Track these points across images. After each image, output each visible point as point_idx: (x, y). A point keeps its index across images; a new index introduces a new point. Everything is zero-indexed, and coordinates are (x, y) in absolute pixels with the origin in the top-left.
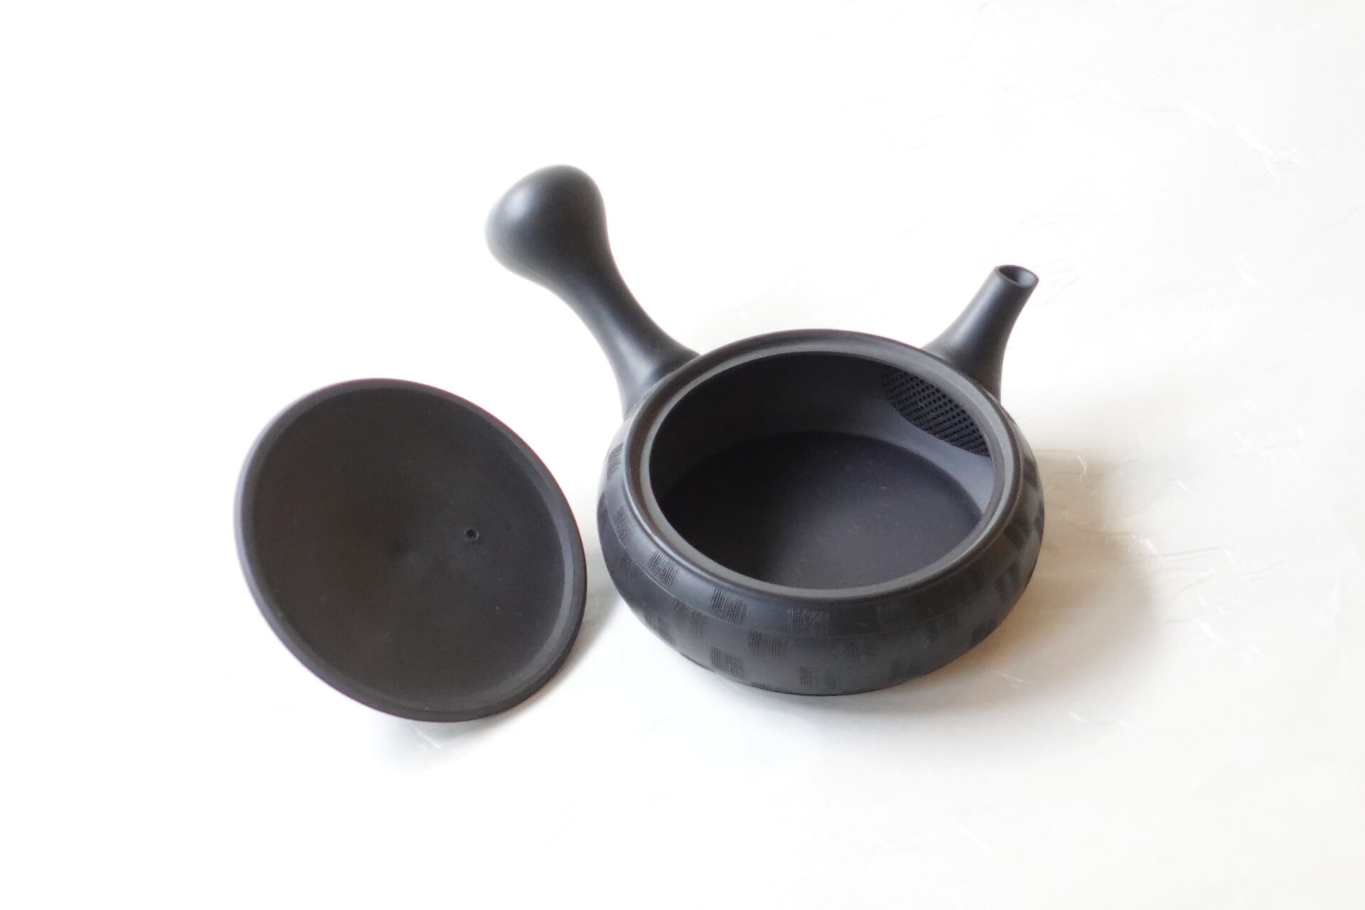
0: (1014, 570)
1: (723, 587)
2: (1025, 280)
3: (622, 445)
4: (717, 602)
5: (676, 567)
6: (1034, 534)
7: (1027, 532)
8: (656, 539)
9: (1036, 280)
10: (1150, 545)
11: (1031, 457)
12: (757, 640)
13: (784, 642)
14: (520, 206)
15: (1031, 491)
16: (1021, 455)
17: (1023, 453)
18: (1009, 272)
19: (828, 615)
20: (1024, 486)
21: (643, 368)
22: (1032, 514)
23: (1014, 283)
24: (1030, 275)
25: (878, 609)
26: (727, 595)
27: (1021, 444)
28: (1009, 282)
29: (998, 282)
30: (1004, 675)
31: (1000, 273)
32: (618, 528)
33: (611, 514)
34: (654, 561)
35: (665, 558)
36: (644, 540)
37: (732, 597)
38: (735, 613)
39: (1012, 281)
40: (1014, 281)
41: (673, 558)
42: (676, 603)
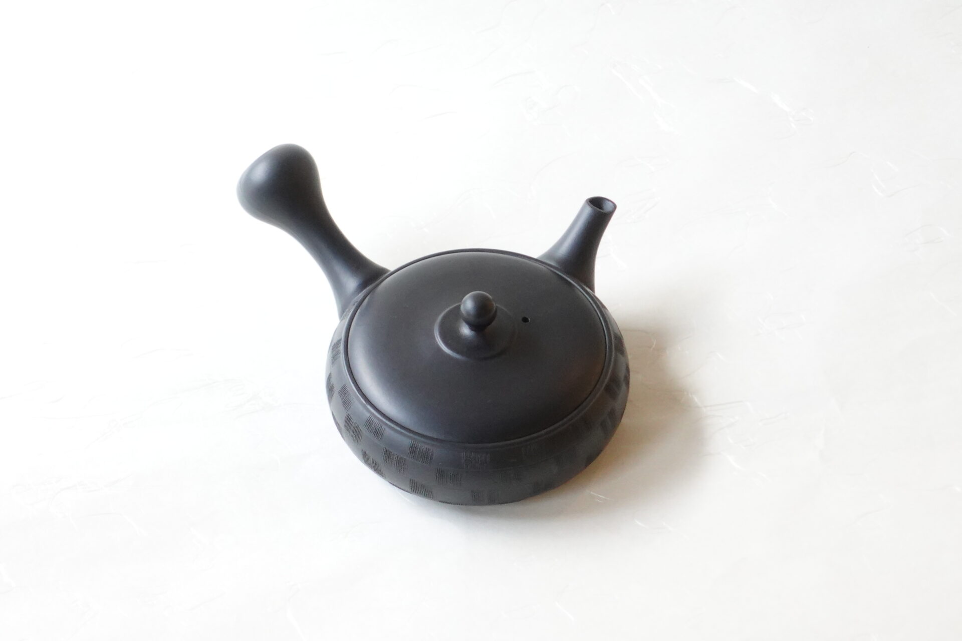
0: (611, 411)
1: (417, 440)
2: (607, 207)
4: (413, 450)
5: (383, 426)
6: (624, 387)
7: (618, 386)
8: (369, 407)
9: (615, 207)
11: (618, 333)
12: (441, 474)
13: (459, 473)
14: (261, 174)
15: (620, 356)
16: (612, 333)
17: (613, 331)
18: (596, 203)
19: (488, 456)
20: (616, 356)
21: (351, 283)
22: (622, 374)
23: (600, 210)
24: (609, 202)
25: (523, 448)
26: (420, 445)
27: (611, 325)
28: (596, 209)
29: (589, 210)
31: (589, 203)
32: (342, 399)
33: (337, 389)
34: (369, 423)
35: (376, 421)
36: (361, 408)
37: (423, 446)
38: (426, 457)
39: (598, 209)
40: (600, 208)
41: (381, 420)
42: (385, 450)
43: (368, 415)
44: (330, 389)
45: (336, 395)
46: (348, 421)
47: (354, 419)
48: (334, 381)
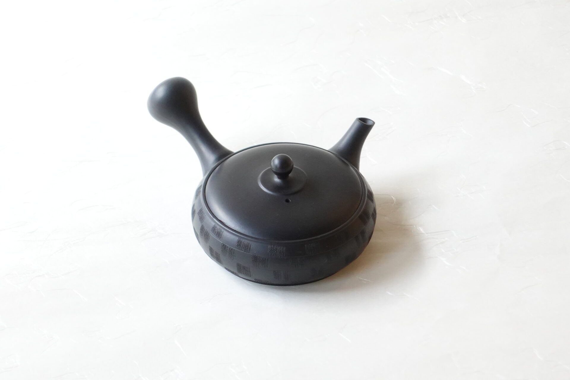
0: (363, 233)
1: (242, 237)
2: (369, 123)
3: (202, 185)
4: (239, 243)
5: (223, 230)
6: (371, 220)
7: (368, 218)
8: (215, 219)
9: (374, 123)
10: (421, 230)
11: (371, 191)
12: (256, 259)
13: (267, 259)
14: (161, 93)
16: (366, 189)
18: (363, 120)
19: (285, 248)
20: (368, 201)
22: (371, 212)
23: (365, 123)
24: (371, 121)
25: (306, 245)
26: (243, 240)
27: (366, 186)
28: (362, 123)
29: (358, 123)
30: (360, 278)
31: (359, 120)
32: (199, 217)
33: (197, 211)
34: (214, 229)
35: (218, 227)
36: (210, 220)
37: (245, 241)
38: (247, 248)
39: (363, 122)
40: (364, 122)
41: (221, 227)
42: (223, 245)
43: (213, 224)
44: (193, 212)
45: (196, 215)
46: (202, 229)
47: (205, 228)
48: (195, 208)
